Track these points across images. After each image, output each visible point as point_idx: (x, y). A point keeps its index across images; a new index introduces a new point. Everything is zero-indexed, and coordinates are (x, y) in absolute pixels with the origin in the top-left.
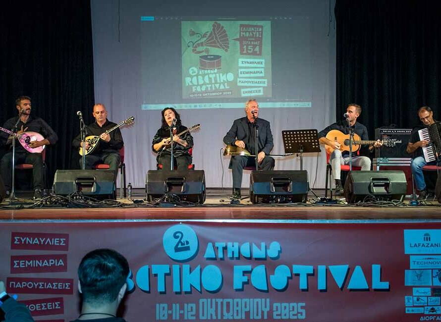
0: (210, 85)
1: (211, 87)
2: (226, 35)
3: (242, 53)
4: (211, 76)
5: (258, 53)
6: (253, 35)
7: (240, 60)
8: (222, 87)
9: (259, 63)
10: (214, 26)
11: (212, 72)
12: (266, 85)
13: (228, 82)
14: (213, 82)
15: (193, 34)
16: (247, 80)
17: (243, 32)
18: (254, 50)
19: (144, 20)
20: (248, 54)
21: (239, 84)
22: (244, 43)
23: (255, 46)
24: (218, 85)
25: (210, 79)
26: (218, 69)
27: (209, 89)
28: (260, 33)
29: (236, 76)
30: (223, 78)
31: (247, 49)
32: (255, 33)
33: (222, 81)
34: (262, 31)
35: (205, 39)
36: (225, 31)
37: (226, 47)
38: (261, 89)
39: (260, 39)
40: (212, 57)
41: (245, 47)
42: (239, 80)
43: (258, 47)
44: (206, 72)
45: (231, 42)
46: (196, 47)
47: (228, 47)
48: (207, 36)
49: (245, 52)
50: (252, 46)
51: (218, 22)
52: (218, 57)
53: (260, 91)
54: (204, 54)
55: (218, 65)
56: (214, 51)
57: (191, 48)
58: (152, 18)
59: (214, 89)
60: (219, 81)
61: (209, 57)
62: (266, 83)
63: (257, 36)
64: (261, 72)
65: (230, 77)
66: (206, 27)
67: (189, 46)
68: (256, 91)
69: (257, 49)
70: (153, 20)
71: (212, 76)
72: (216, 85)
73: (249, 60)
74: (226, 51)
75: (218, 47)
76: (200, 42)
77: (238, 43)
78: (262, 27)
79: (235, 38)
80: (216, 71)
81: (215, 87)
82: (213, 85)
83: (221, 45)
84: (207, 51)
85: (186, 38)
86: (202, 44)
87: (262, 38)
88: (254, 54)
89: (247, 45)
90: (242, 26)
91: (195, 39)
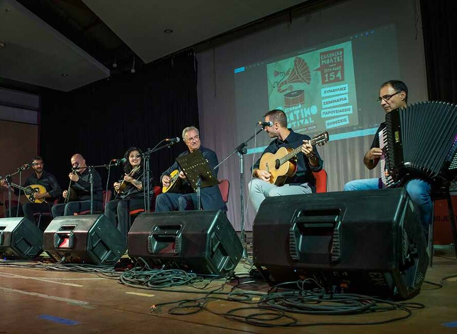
0: (295, 122)
1: (296, 124)
2: (307, 68)
3: (324, 83)
4: (295, 112)
5: (340, 78)
6: (334, 60)
7: (323, 90)
8: (307, 122)
9: (342, 89)
10: (295, 61)
11: (296, 108)
12: (351, 112)
13: (312, 116)
14: (298, 118)
15: (277, 74)
16: (330, 110)
17: (323, 60)
18: (335, 76)
19: (238, 72)
20: (330, 82)
21: (323, 116)
22: (326, 71)
23: (336, 72)
24: (303, 120)
25: (295, 116)
26: (301, 104)
27: (294, 126)
28: (341, 56)
29: (320, 108)
30: (307, 112)
31: (329, 77)
32: (335, 58)
33: (306, 116)
34: (343, 54)
35: (288, 76)
36: (306, 64)
37: (307, 79)
38: (347, 117)
39: (341, 64)
40: (296, 93)
41: (327, 75)
42: (323, 111)
43: (340, 72)
44: (291, 109)
45: (312, 74)
46: (280, 86)
47: (310, 79)
48: (290, 73)
49: (327, 81)
50: (333, 73)
51: (299, 56)
52: (301, 92)
53: (345, 120)
54: (288, 91)
55: (302, 101)
56: (297, 86)
57: (276, 88)
58: (242, 69)
59: (299, 125)
60: (303, 117)
61: (293, 94)
62: (351, 109)
63: (339, 60)
64: (345, 99)
65: (314, 110)
66: (288, 64)
67: (274, 87)
68: (341, 120)
69: (339, 75)
70: (244, 70)
71: (297, 112)
72: (301, 121)
73: (331, 89)
74: (308, 83)
75: (300, 81)
76: (284, 80)
77: (319, 73)
78: (342, 50)
79: (316, 68)
80: (300, 106)
81: (300, 123)
82: (298, 122)
83: (303, 79)
84: (291, 88)
85: (272, 79)
86: (286, 82)
87: (343, 62)
88: (337, 80)
89: (329, 73)
90: (321, 54)
91: (279, 78)
